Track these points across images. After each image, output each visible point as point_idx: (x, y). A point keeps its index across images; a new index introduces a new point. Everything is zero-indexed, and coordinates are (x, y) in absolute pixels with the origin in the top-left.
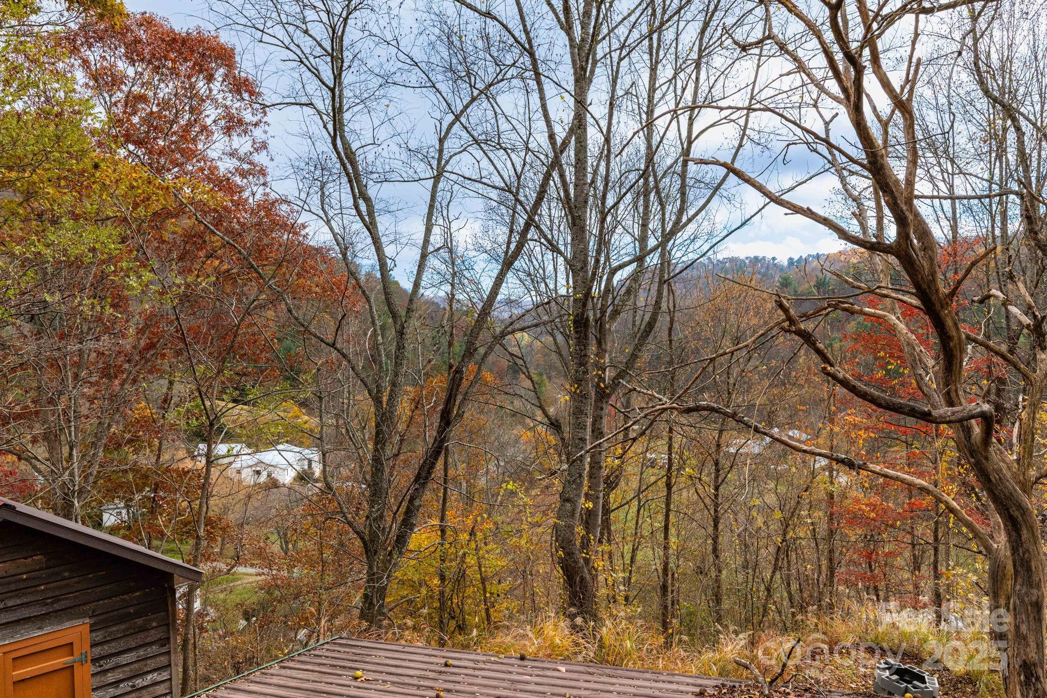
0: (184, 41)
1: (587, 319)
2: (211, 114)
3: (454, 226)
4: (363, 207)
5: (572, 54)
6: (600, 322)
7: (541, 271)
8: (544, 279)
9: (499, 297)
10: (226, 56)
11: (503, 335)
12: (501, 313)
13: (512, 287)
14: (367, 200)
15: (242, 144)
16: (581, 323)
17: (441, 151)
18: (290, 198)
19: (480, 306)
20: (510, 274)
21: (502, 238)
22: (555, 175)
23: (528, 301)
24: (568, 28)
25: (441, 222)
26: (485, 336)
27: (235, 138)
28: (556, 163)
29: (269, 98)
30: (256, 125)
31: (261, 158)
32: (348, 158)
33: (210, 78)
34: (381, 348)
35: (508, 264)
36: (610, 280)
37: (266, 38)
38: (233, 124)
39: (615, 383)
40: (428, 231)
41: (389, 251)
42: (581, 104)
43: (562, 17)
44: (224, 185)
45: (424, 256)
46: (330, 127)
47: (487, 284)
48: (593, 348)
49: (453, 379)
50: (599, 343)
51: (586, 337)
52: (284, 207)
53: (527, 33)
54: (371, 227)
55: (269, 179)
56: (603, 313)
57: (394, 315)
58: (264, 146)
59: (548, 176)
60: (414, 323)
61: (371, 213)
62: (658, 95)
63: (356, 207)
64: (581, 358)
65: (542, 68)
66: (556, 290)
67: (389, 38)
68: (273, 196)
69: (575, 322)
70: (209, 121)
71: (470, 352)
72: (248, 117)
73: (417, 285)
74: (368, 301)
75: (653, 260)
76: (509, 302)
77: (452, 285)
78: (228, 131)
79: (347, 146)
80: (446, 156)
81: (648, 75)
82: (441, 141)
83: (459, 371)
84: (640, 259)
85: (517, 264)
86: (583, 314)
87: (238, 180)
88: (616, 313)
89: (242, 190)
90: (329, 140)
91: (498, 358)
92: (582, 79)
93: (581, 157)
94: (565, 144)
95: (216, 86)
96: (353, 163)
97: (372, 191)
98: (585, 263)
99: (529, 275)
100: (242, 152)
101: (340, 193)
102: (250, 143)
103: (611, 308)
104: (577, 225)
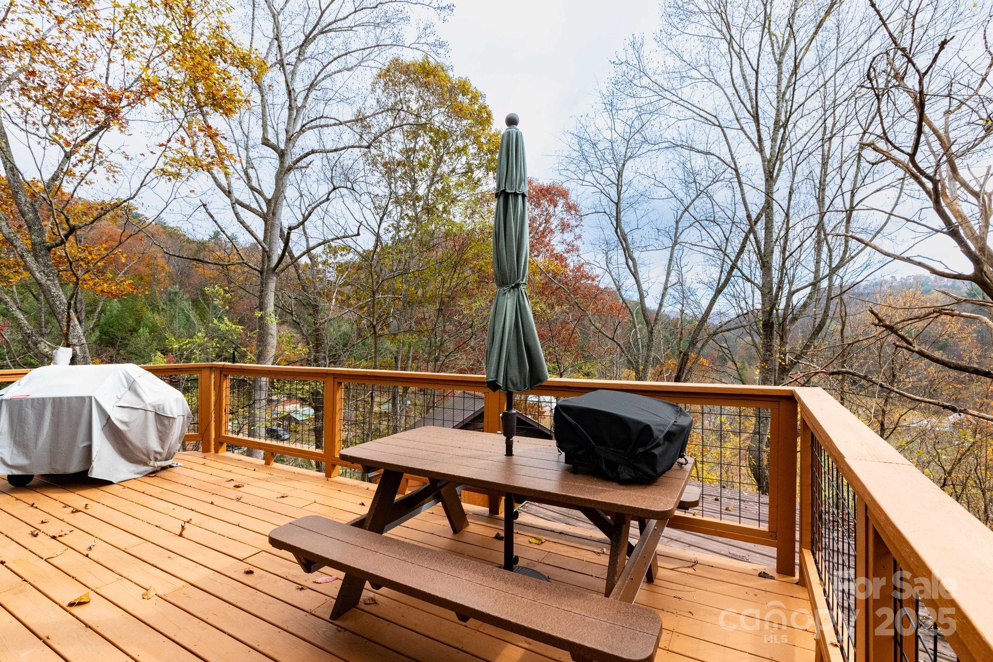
0: (547, 190)
1: (772, 324)
2: (554, 223)
3: (684, 270)
4: (631, 263)
5: (764, 165)
6: (782, 325)
7: (742, 294)
8: (744, 299)
9: (713, 311)
10: (564, 194)
11: (715, 333)
12: (714, 321)
13: (722, 304)
14: (633, 259)
15: (569, 237)
16: (768, 326)
17: (677, 229)
18: (591, 261)
19: (700, 317)
20: (720, 296)
21: (716, 276)
22: (751, 236)
23: (733, 313)
24: (761, 150)
25: (676, 268)
26: (703, 335)
27: (566, 234)
28: (752, 230)
29: (584, 211)
30: (577, 226)
31: (578, 243)
32: (623, 238)
33: (555, 206)
34: (640, 341)
35: (719, 291)
36: (789, 299)
37: (585, 183)
38: (564, 227)
39: (793, 364)
40: (668, 274)
41: (644, 287)
42: (769, 194)
43: (757, 145)
44: (560, 258)
45: (666, 289)
46: (615, 223)
47: (705, 303)
48: (777, 341)
49: (683, 359)
50: (782, 338)
51: (772, 334)
52: (588, 267)
53: (733, 158)
54: (635, 275)
55: (580, 252)
56: (785, 319)
57: (648, 323)
58: (580, 237)
59: (746, 238)
60: (658, 327)
61: (635, 266)
62: (828, 179)
63: (627, 264)
64: (768, 347)
65: (743, 179)
66: (753, 305)
67: (650, 174)
68: (582, 261)
69: (763, 325)
70: (553, 227)
71: (693, 343)
72: (573, 223)
73: (661, 305)
74: (632, 314)
75: (824, 284)
76: (720, 314)
77: (683, 305)
78: (563, 231)
79: (622, 232)
80: (680, 230)
81: (820, 169)
82: (677, 222)
83: (686, 354)
84: (815, 284)
85: (725, 290)
86: (769, 320)
87: (566, 255)
88: (795, 319)
89: (566, 259)
90: (613, 230)
91: (711, 348)
92: (770, 178)
93: (769, 225)
94: (758, 219)
95: (559, 208)
96: (625, 240)
97: (636, 255)
98: (771, 289)
99: (734, 296)
100: (568, 241)
101: (619, 256)
102: (573, 236)
103: (791, 316)
104: (766, 266)
